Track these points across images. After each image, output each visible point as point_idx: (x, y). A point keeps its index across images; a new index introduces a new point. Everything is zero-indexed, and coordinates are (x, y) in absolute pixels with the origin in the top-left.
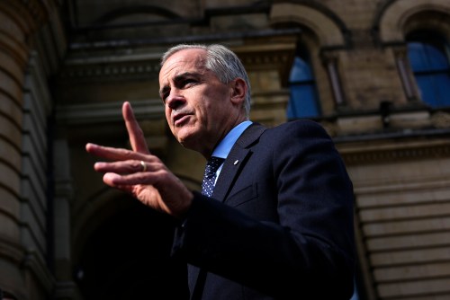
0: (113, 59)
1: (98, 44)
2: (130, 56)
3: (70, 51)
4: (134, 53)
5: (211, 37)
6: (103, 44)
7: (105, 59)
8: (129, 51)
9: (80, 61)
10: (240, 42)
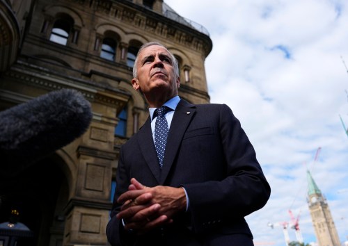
0: (38, 75)
1: (32, 65)
2: (47, 77)
3: (15, 63)
4: (50, 76)
5: (90, 83)
6: (36, 67)
7: (34, 74)
8: (48, 75)
9: (20, 70)
10: (103, 90)
